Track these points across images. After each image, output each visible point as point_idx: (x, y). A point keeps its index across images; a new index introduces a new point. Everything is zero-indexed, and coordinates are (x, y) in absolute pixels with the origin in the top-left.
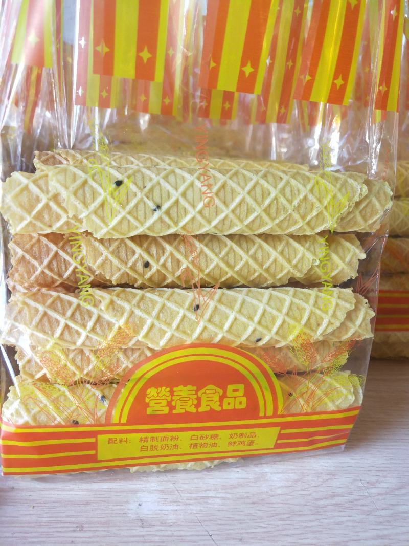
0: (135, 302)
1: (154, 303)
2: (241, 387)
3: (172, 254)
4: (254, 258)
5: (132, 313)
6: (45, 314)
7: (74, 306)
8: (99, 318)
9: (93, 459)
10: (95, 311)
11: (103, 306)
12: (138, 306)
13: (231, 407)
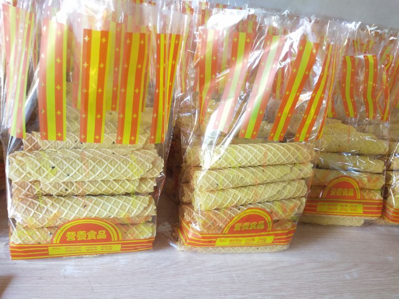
0: (61, 203)
1: (69, 204)
2: (104, 231)
3: (76, 186)
4: (109, 187)
5: (60, 208)
6: (26, 209)
7: (38, 205)
8: (47, 210)
9: (47, 254)
10: (46, 207)
11: (49, 205)
12: (62, 206)
13: (100, 238)
